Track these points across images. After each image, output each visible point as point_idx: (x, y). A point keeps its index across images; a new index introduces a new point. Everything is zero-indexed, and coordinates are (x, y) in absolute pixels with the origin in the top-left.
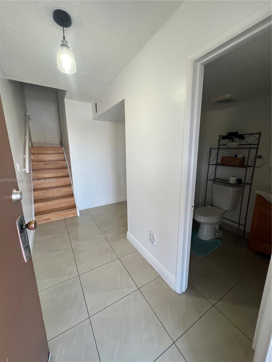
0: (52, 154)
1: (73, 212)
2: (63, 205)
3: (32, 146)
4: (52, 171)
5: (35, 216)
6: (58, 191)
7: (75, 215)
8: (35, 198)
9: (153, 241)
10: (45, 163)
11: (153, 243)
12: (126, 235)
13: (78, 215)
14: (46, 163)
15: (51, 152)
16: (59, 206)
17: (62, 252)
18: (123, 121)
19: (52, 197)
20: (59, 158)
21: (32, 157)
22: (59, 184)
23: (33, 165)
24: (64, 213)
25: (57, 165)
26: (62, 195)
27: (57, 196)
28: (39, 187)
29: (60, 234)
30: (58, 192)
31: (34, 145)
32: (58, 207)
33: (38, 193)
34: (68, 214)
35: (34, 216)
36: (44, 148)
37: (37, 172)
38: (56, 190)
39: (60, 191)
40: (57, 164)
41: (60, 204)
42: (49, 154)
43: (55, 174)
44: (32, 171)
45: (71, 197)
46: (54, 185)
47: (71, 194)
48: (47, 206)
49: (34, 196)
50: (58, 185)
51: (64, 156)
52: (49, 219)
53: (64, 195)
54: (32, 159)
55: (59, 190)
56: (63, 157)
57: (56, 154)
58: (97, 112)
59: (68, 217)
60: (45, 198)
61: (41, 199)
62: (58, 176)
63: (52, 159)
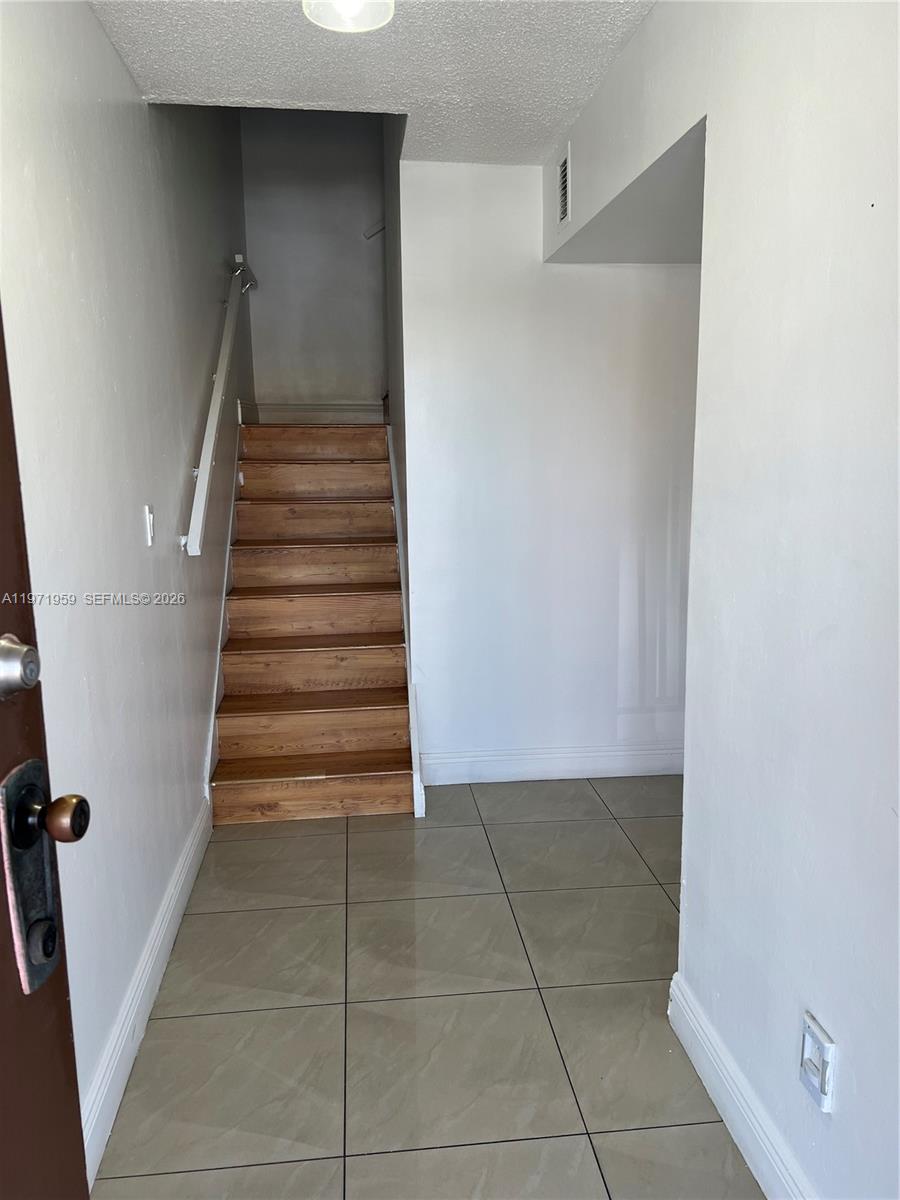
0: (333, 461)
1: (390, 787)
2: (351, 743)
3: (250, 421)
4: (322, 552)
5: (211, 781)
6: (333, 662)
7: (403, 809)
8: (226, 686)
9: (816, 1082)
10: (293, 511)
11: (819, 1103)
12: (665, 997)
13: (420, 810)
14: (297, 507)
15: (330, 451)
16: (327, 744)
17: (295, 999)
18: (691, 254)
19: (303, 689)
20: (362, 484)
21: (241, 475)
22: (346, 625)
23: (238, 515)
24: (349, 788)
25: (347, 521)
26: (353, 687)
27: (328, 688)
28: (255, 629)
29: (305, 901)
30: (336, 667)
31: (263, 418)
32: (322, 751)
33: (243, 663)
34: (371, 798)
35: (207, 780)
36: (300, 430)
37: (254, 551)
38: (324, 657)
39: (344, 663)
40: (350, 515)
41: (335, 733)
42: (316, 462)
43: (333, 569)
44: (229, 547)
45: (394, 701)
46: (320, 627)
47: (400, 684)
48: (274, 734)
49: (224, 676)
50: (340, 631)
51: (388, 474)
52: (272, 806)
53: (360, 687)
54: (240, 488)
55: (342, 659)
56: (385, 482)
57: (352, 461)
58: (564, 212)
59: (368, 811)
60: (269, 692)
61: (251, 697)
62: (344, 580)
63: (331, 491)
